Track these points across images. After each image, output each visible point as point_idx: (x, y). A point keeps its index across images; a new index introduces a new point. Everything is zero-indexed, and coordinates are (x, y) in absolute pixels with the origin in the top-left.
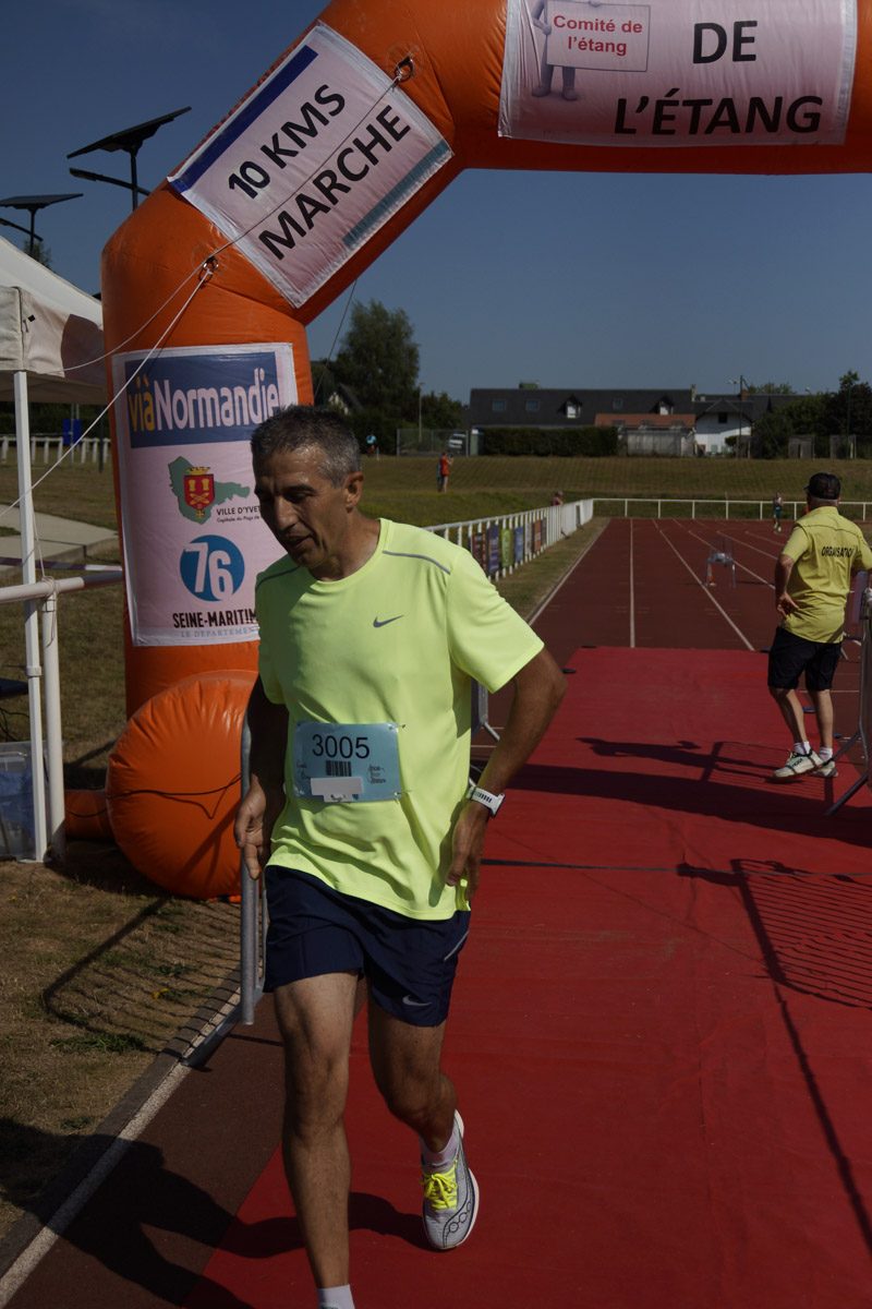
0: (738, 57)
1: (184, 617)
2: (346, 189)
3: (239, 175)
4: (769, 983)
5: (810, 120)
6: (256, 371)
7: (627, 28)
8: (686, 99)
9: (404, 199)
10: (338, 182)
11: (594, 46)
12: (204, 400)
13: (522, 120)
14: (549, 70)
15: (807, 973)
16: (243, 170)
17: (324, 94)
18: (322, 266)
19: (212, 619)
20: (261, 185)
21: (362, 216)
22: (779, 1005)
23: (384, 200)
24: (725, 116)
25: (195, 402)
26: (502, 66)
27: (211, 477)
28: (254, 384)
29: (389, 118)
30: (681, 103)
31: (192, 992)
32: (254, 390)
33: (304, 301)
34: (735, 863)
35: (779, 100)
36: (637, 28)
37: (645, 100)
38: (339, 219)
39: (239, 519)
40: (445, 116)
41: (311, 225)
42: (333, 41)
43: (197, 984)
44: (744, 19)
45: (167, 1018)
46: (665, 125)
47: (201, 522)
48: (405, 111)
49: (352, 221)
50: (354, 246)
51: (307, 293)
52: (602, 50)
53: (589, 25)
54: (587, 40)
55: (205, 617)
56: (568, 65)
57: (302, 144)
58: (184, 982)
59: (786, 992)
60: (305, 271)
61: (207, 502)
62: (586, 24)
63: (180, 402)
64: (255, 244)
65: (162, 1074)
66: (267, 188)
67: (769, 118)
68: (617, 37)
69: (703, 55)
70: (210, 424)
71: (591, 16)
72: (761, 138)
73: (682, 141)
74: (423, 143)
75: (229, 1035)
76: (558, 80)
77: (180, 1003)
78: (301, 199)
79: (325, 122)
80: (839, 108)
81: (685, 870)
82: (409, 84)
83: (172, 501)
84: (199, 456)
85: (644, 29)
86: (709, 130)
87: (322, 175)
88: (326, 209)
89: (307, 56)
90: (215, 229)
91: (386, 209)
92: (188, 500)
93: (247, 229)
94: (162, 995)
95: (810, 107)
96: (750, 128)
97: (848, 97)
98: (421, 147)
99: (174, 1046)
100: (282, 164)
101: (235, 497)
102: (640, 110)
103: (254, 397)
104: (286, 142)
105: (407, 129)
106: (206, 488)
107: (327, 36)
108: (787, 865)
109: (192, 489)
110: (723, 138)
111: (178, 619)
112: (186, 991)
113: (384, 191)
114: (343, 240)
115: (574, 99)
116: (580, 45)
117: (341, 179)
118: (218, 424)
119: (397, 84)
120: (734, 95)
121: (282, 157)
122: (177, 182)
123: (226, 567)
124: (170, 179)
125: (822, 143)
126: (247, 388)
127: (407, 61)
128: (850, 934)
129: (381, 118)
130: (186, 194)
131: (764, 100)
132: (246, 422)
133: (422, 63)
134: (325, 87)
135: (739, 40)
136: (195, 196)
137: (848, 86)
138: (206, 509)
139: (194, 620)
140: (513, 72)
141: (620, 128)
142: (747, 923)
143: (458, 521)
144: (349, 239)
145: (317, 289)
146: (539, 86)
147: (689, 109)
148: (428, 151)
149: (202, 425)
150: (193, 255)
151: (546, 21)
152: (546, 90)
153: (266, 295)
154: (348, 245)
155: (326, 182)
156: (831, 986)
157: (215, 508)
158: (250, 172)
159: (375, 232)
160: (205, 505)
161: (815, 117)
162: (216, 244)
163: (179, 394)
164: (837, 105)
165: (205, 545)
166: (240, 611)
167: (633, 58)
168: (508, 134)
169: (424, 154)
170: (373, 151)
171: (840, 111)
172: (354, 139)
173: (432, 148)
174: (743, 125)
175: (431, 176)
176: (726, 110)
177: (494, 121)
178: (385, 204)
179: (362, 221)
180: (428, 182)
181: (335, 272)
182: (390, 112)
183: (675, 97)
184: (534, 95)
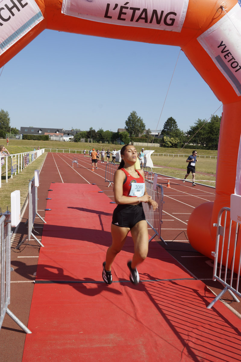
2: (1, 24)
5: (171, 21)
8: (131, 7)
9: (24, 33)
13: (71, 8)
21: (7, 37)
23: (16, 32)
24: (143, 16)
30: (129, 8)
35: (162, 12)
37: (116, 5)
46: (123, 16)
49: (3, 38)
50: (4, 49)
67: (158, 19)
72: (154, 26)
73: (127, 24)
74: (33, 11)
80: (182, 18)
86: (137, 21)
95: (172, 16)
97: (185, 14)
102: (114, 9)
105: (27, 4)
110: (141, 24)
113: (17, 28)
120: (148, 8)
125: (173, 31)
131: (157, 11)
137: (186, 10)
141: (106, 16)
144: (2, 46)
147: (132, 11)
148: (34, 15)
154: (2, 48)
159: (12, 45)
161: (173, 20)
164: (181, 16)
168: (65, 13)
169: (33, 16)
170: (13, 10)
171: (182, 19)
172: (5, 4)
173: (36, 14)
174: (149, 20)
175: (35, 26)
176: (144, 13)
177: (60, 6)
178: (17, 34)
179: (7, 39)
180: (34, 28)
183: (127, 6)
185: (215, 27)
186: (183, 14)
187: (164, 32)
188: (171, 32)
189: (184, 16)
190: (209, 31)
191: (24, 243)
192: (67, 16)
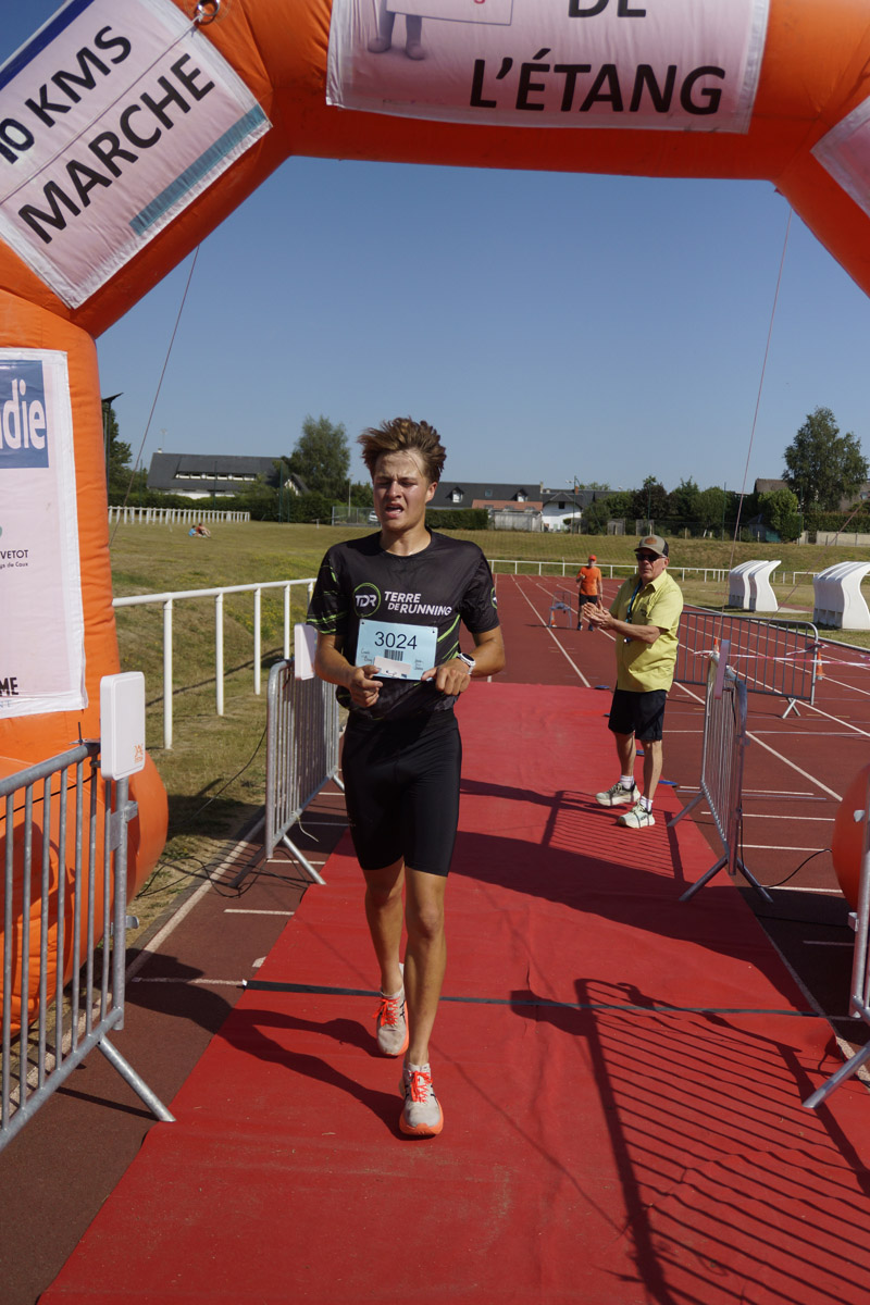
0: (623, 11)
2: (132, 158)
5: (708, 98)
8: (558, 63)
9: (209, 178)
10: (121, 147)
13: (358, 83)
14: (389, 18)
16: (2, 128)
17: (106, 38)
18: (104, 257)
20: (20, 147)
21: (154, 195)
23: (182, 177)
24: (605, 89)
26: (330, 10)
29: (187, 69)
30: (552, 69)
33: (82, 300)
35: (672, 70)
37: (508, 63)
38: (125, 197)
40: (261, 75)
41: (86, 202)
46: (533, 97)
48: (208, 62)
49: (141, 201)
50: (145, 233)
51: (86, 291)
56: (412, 12)
57: (76, 98)
60: (80, 260)
64: (14, 221)
66: (30, 150)
67: (659, 94)
69: (581, 7)
72: (649, 120)
73: (552, 120)
74: (231, 106)
78: (73, 167)
79: (106, 71)
80: (745, 84)
82: (213, 27)
86: (586, 107)
87: (101, 138)
88: (106, 182)
91: (186, 190)
93: (2, 200)
95: (709, 81)
97: (756, 69)
98: (229, 111)
100: (50, 122)
102: (501, 75)
104: (56, 96)
105: (210, 86)
110: (601, 118)
113: (183, 165)
114: (131, 224)
115: (421, 58)
117: (126, 144)
119: (198, 25)
120: (617, 60)
121: (50, 113)
125: (719, 130)
129: (176, 69)
131: (655, 71)
133: (230, 2)
134: (108, 29)
137: (758, 56)
140: (345, 18)
144: (139, 224)
145: (99, 286)
146: (377, 39)
147: (562, 77)
148: (239, 118)
152: (385, 46)
153: (31, 290)
154: (138, 231)
155: (106, 146)
158: (10, 131)
159: (173, 218)
161: (715, 94)
164: (742, 79)
167: (493, 9)
168: (340, 102)
169: (234, 122)
170: (166, 111)
171: (747, 88)
172: (142, 93)
173: (243, 115)
174: (627, 100)
175: (243, 151)
176: (607, 80)
177: (321, 82)
178: (184, 183)
179: (154, 201)
180: (239, 159)
181: (121, 266)
182: (188, 63)
183: (544, 60)
184: (370, 50)
186: (749, 69)
187: (687, 135)
188: (713, 135)
189: (753, 76)
190: (851, 122)
191: (254, 870)
192: (345, 112)
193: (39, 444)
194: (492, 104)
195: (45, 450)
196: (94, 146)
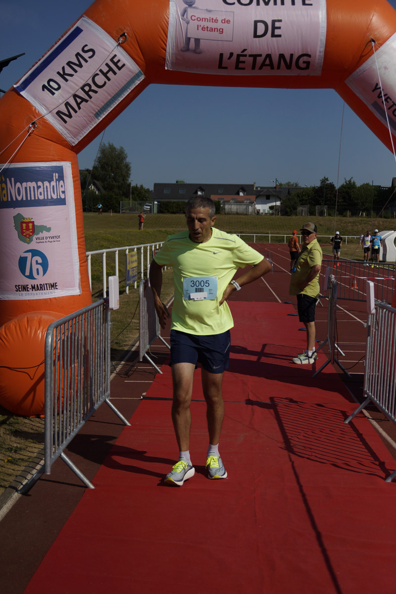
0: (273, 35)
1: (20, 287)
2: (96, 92)
3: (47, 85)
4: (286, 453)
5: (305, 64)
6: (54, 174)
7: (223, 21)
8: (250, 54)
9: (122, 97)
10: (92, 88)
11: (209, 29)
12: (30, 187)
13: (177, 62)
14: (188, 40)
15: (303, 448)
16: (48, 82)
17: (86, 49)
18: (84, 127)
19: (33, 288)
20: (56, 90)
21: (103, 104)
22: (291, 463)
23: (113, 97)
24: (268, 62)
25: (26, 188)
26: (167, 37)
27: (33, 222)
28: (53, 180)
29: (115, 60)
30: (248, 56)
31: (22, 460)
32: (53, 183)
33: (76, 143)
34: (272, 399)
35: (292, 55)
36: (228, 22)
37: (232, 54)
38: (93, 106)
39: (46, 242)
40: (141, 59)
41: (79, 108)
42: (90, 24)
43: (25, 456)
44: (276, 19)
45: (11, 471)
46: (241, 65)
47: (28, 243)
48: (123, 57)
49: (99, 107)
50: (99, 118)
51: (78, 139)
52: (212, 31)
53: (206, 20)
54: (206, 27)
55: (30, 287)
56: (197, 37)
57: (76, 71)
58: (19, 455)
59: (293, 457)
60: (77, 129)
61: (31, 234)
62: (205, 19)
63: (19, 188)
64: (54, 116)
65: (8, 497)
66: (60, 91)
67: (287, 64)
68: (219, 25)
69: (258, 34)
70: (33, 198)
71: (208, 16)
72: (284, 72)
73: (248, 73)
75: (39, 479)
76: (192, 44)
77: (17, 465)
78: (75, 96)
79: (86, 61)
80: (319, 59)
81: (249, 402)
82: (125, 45)
83: (15, 234)
84: (28, 213)
85: (232, 22)
86: (261, 68)
87: (85, 85)
88: (87, 101)
89: (78, 31)
90: (35, 109)
91: (114, 102)
92: (22, 233)
93: (51, 109)
94: (8, 461)
95: (305, 59)
96: (279, 68)
97: (322, 54)
98: (130, 73)
99: (13, 485)
100: (66, 80)
101: (44, 231)
102: (229, 58)
103: (53, 186)
104: (68, 70)
105: (124, 65)
106: (31, 227)
107: (87, 22)
108: (294, 400)
109: (24, 228)
110: (266, 72)
111: (17, 288)
112: (20, 459)
113: (113, 93)
114: (95, 115)
115: (200, 53)
116: (202, 29)
117: (94, 87)
118: (37, 198)
119: (119, 45)
120: (271, 53)
121: (66, 77)
122: (18, 87)
123: (40, 264)
124: (15, 86)
125: (311, 75)
126: (50, 182)
127: (123, 35)
128: (322, 431)
129: (112, 60)
130: (22, 93)
131: (285, 56)
132: (50, 197)
133: (131, 35)
134: (86, 45)
135: (274, 28)
136: (26, 94)
137: (323, 49)
138: (30, 237)
139: (25, 288)
140: (172, 40)
141: (220, 66)
142: (276, 426)
143: (148, 243)
144: (97, 115)
145: (83, 137)
146: (184, 47)
147: (252, 58)
148: (133, 75)
149: (29, 199)
150: (25, 121)
151: (187, 18)
152: (187, 49)
153: (59, 140)
154: (97, 117)
155: (87, 88)
156: (314, 454)
157: (35, 237)
158: (52, 83)
159: (109, 111)
160: (30, 236)
161: (308, 63)
162: (36, 116)
163: (18, 184)
164: (317, 57)
165: (30, 253)
166: (46, 284)
167: (226, 36)
168: (170, 68)
169: (132, 77)
170: (108, 75)
171: (320, 61)
172: (99, 69)
173: (135, 74)
174: (276, 66)
175: (135, 86)
176: (268, 59)
177: (164, 62)
178: (114, 99)
179: (103, 107)
180: (133, 89)
181: (90, 130)
182: (116, 57)
183: (245, 53)
184: (182, 51)
185: (366, 65)
186: (320, 54)
187: (299, 77)
188: (308, 77)
189: (321, 56)
190: (358, 72)
192: (172, 71)
193: (63, 197)
194: (226, 68)
195: (65, 199)
196: (82, 88)
